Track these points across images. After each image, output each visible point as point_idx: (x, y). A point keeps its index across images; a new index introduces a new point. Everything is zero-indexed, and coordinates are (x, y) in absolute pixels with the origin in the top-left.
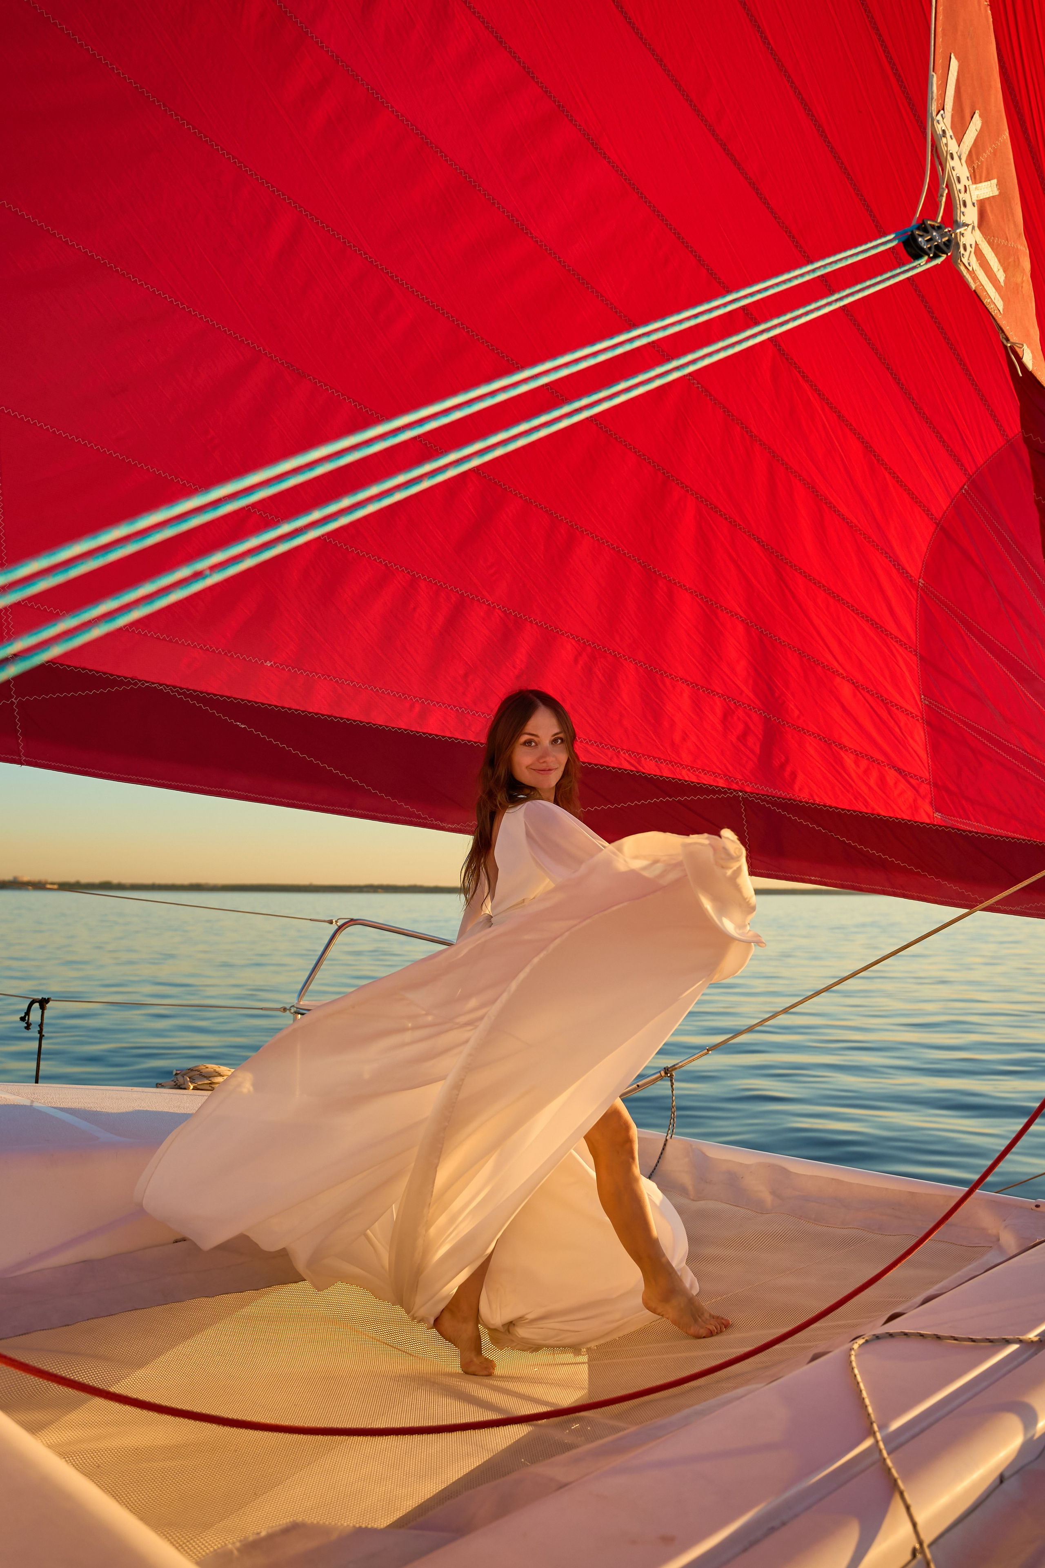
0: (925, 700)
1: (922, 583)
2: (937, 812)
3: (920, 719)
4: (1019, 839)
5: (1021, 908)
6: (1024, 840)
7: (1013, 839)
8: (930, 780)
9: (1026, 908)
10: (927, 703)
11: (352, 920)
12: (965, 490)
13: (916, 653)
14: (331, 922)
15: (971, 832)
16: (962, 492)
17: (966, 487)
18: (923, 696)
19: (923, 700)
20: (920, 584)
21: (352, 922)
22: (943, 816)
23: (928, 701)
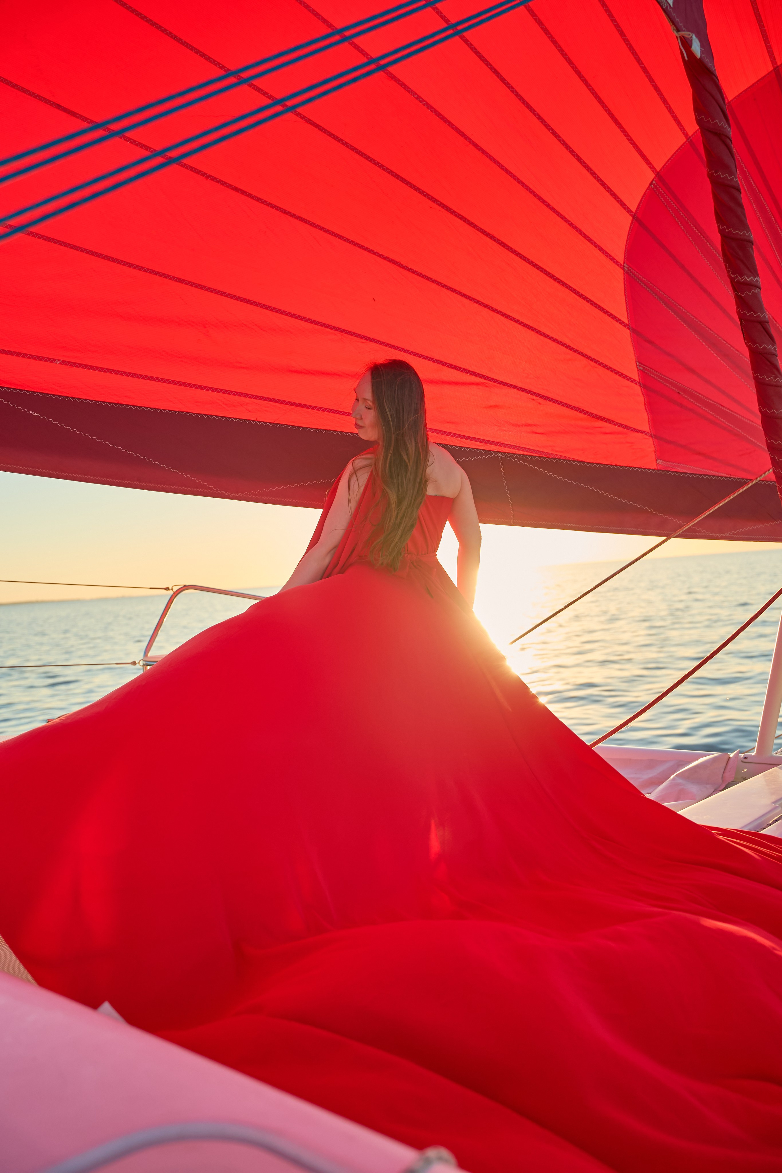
0: (640, 366)
1: (626, 268)
2: (659, 459)
3: (637, 383)
4: (722, 477)
5: (730, 534)
6: (726, 477)
7: (718, 477)
8: (651, 433)
9: (734, 534)
10: (642, 369)
11: (185, 586)
12: (654, 185)
13: (629, 327)
14: (167, 589)
15: (686, 473)
16: (651, 187)
17: (654, 182)
18: (638, 363)
19: (638, 366)
20: (625, 268)
21: (185, 587)
22: (663, 463)
23: (642, 367)
